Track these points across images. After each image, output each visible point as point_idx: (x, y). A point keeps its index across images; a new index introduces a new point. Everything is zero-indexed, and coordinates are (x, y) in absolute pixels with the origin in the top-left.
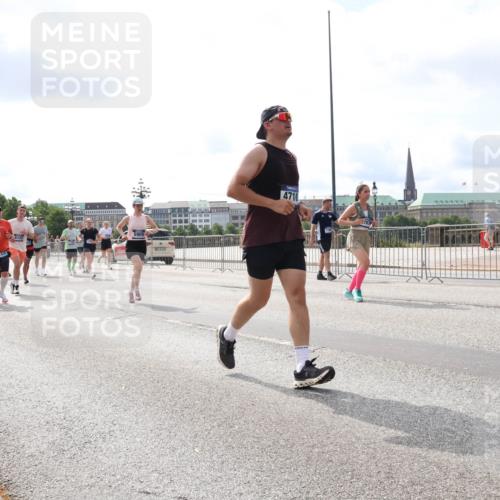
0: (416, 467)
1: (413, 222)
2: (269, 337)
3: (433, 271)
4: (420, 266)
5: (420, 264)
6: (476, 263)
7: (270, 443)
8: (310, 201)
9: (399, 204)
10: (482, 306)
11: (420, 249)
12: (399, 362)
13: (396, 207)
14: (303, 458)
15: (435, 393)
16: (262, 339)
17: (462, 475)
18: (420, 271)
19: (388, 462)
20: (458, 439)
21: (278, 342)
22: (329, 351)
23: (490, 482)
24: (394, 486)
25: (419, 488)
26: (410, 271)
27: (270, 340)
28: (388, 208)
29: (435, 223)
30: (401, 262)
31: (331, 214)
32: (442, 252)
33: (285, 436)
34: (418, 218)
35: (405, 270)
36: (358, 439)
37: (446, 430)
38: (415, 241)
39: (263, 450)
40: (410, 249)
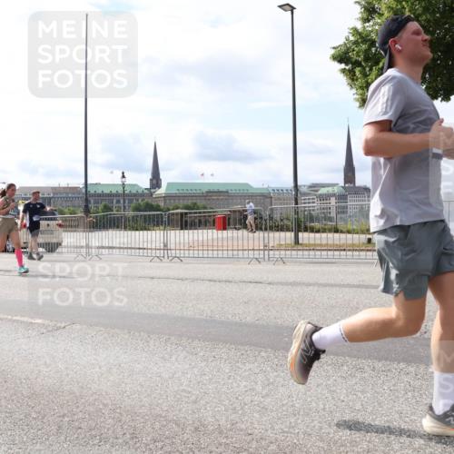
0: (157, 425)
1: (158, 208)
2: (22, 316)
3: (173, 252)
4: (162, 247)
5: (162, 245)
6: (210, 243)
7: (22, 417)
8: (64, 188)
9: (146, 191)
10: (215, 281)
11: (162, 232)
12: (142, 334)
13: (142, 195)
14: (54, 428)
15: (174, 359)
16: (15, 318)
17: (196, 429)
18: (162, 252)
19: (133, 424)
20: (194, 397)
21: (30, 320)
22: (78, 327)
23: (221, 433)
24: (138, 445)
25: (160, 445)
26: (154, 251)
27: (22, 319)
28: (135, 195)
29: (177, 209)
30: (145, 244)
31: (39, 204)
32: (182, 234)
33: (38, 408)
34: (162, 204)
35: (149, 251)
36: (105, 405)
37: (184, 391)
38: (158, 225)
39: (15, 424)
40: (154, 232)
